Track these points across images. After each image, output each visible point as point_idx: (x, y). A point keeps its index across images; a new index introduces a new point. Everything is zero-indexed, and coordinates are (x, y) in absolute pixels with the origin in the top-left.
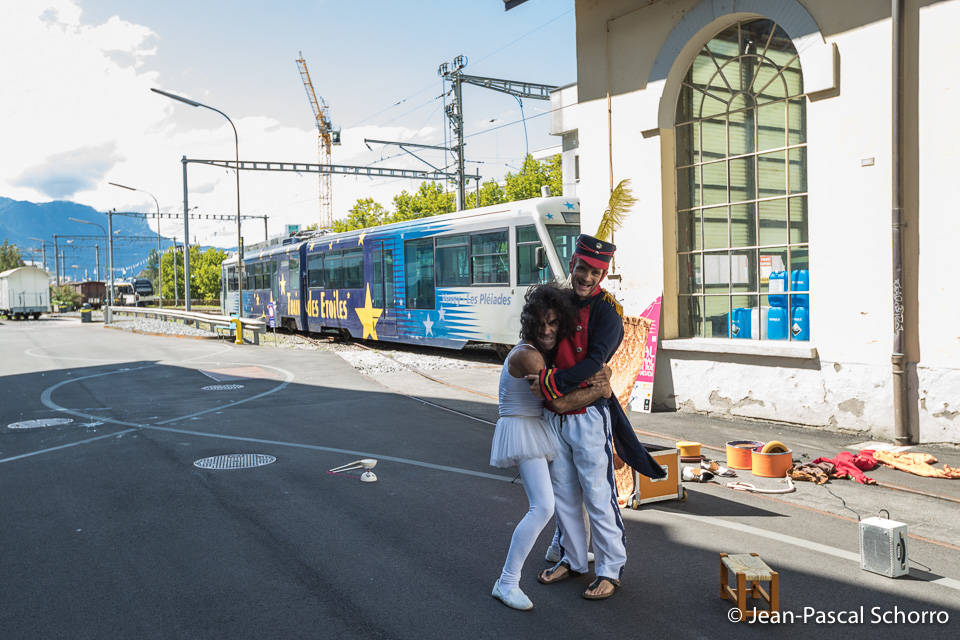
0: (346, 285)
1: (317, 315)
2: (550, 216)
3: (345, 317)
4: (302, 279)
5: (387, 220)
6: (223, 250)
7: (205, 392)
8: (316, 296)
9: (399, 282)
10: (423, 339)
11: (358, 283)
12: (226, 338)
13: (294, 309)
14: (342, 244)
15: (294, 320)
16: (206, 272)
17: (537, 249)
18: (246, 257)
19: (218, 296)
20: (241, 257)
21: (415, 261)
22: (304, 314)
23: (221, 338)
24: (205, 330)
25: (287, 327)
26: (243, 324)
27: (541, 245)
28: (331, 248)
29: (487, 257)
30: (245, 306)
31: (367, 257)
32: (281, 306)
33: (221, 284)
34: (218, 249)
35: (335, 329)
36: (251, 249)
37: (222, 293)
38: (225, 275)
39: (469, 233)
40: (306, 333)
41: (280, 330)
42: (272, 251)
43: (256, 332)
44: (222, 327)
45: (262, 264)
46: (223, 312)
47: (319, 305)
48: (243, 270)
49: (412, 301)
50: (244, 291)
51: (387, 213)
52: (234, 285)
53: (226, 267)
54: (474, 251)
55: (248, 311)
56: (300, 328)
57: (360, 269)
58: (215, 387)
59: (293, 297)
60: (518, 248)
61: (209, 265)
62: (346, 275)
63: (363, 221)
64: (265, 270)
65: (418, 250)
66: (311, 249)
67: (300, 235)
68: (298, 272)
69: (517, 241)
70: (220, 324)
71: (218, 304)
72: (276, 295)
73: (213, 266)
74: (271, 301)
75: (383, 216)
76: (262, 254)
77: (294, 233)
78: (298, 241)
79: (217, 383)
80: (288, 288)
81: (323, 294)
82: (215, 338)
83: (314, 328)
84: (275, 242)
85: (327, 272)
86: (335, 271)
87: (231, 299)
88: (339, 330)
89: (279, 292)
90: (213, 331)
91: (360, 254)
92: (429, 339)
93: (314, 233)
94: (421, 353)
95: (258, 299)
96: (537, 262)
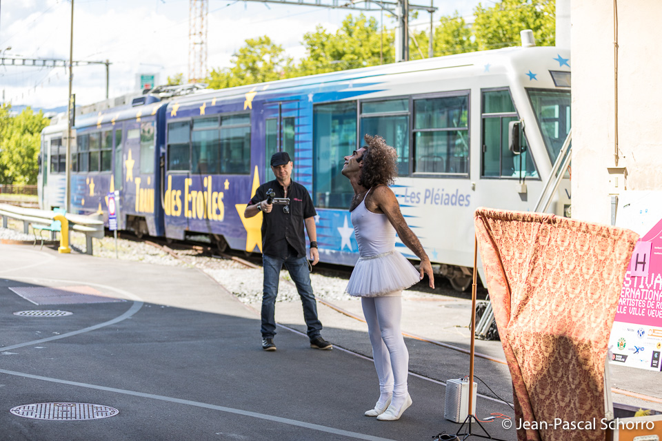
0: (224, 168)
1: (178, 213)
2: (532, 76)
3: (221, 217)
4: (159, 158)
5: (289, 71)
6: (43, 111)
7: (18, 320)
8: (179, 184)
9: (303, 167)
10: (337, 255)
11: (242, 165)
12: (46, 243)
13: (144, 204)
14: (220, 107)
15: (143, 219)
16: (18, 144)
17: (512, 124)
18: (78, 123)
19: (33, 180)
20: (72, 123)
21: (328, 134)
22: (160, 211)
23: (38, 242)
24: (15, 230)
25: (133, 230)
26: (71, 223)
27: (516, 118)
28: (202, 112)
29: (439, 133)
30: (75, 197)
31: (257, 127)
32: (126, 198)
33: (40, 163)
34: (37, 110)
35: (206, 235)
36: (85, 111)
37: (40, 177)
38: (45, 148)
39: (411, 96)
40: (161, 240)
41: (124, 234)
42: (115, 116)
43: (89, 236)
44: (41, 227)
45: (100, 133)
46: (40, 205)
47: (182, 198)
48: (74, 143)
49: (323, 197)
50: (73, 174)
51: (291, 60)
52: (59, 165)
53: (48, 139)
54: (418, 125)
55: (77, 204)
56: (153, 232)
57: (246, 146)
58: (32, 313)
59: (144, 186)
60: (483, 121)
61: (23, 133)
62: (224, 154)
63: (254, 70)
64: (104, 143)
65: (334, 118)
66: (174, 113)
67: (157, 91)
68: (153, 147)
69: (483, 110)
70: (38, 223)
71: (34, 192)
72: (119, 182)
73: (28, 136)
74: (112, 189)
75: (284, 64)
76: (100, 119)
77: (149, 90)
78: (155, 100)
79: (34, 308)
80: (137, 171)
81: (188, 182)
82: (31, 243)
83: (174, 233)
84: (121, 102)
85: (196, 147)
86: (209, 147)
87: (54, 185)
88: (212, 236)
89: (123, 176)
90: (26, 232)
91: (246, 122)
92: (346, 255)
93: (179, 89)
94: (333, 275)
95: (92, 186)
96: (510, 143)
